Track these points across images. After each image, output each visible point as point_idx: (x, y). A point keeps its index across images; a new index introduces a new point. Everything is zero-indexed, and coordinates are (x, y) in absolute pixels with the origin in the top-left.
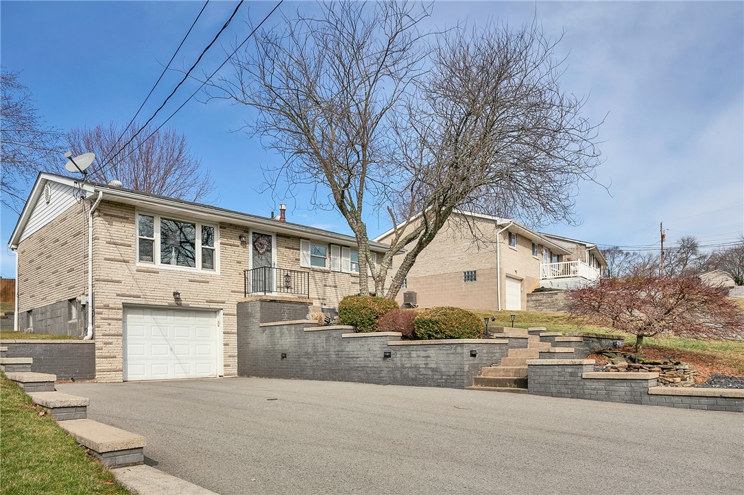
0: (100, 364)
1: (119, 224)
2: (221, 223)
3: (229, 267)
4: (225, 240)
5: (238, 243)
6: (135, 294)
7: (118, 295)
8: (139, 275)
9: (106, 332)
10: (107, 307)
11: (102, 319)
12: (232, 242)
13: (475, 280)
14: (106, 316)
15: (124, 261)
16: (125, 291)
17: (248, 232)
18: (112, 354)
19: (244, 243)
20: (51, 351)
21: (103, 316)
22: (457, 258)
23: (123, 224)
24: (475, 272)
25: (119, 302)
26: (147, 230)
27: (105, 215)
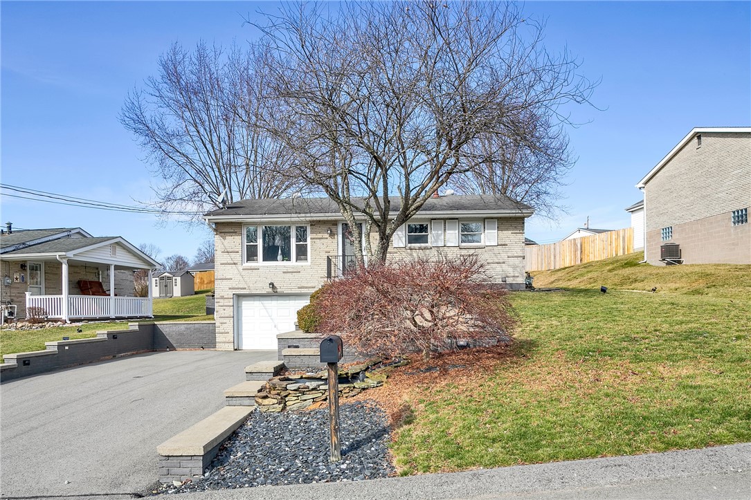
0: (219, 338)
1: (230, 237)
2: (310, 221)
3: (318, 257)
4: (314, 236)
5: (326, 236)
6: (242, 286)
7: (230, 289)
8: (244, 273)
9: (222, 315)
10: (222, 298)
11: (219, 306)
12: (320, 236)
13: (746, 221)
14: (222, 304)
15: (234, 264)
16: (234, 286)
17: (336, 225)
18: (226, 331)
19: (332, 234)
20: (190, 328)
21: (220, 304)
22: (724, 194)
23: (233, 237)
24: (746, 210)
25: (230, 294)
26: (251, 238)
27: (221, 233)
